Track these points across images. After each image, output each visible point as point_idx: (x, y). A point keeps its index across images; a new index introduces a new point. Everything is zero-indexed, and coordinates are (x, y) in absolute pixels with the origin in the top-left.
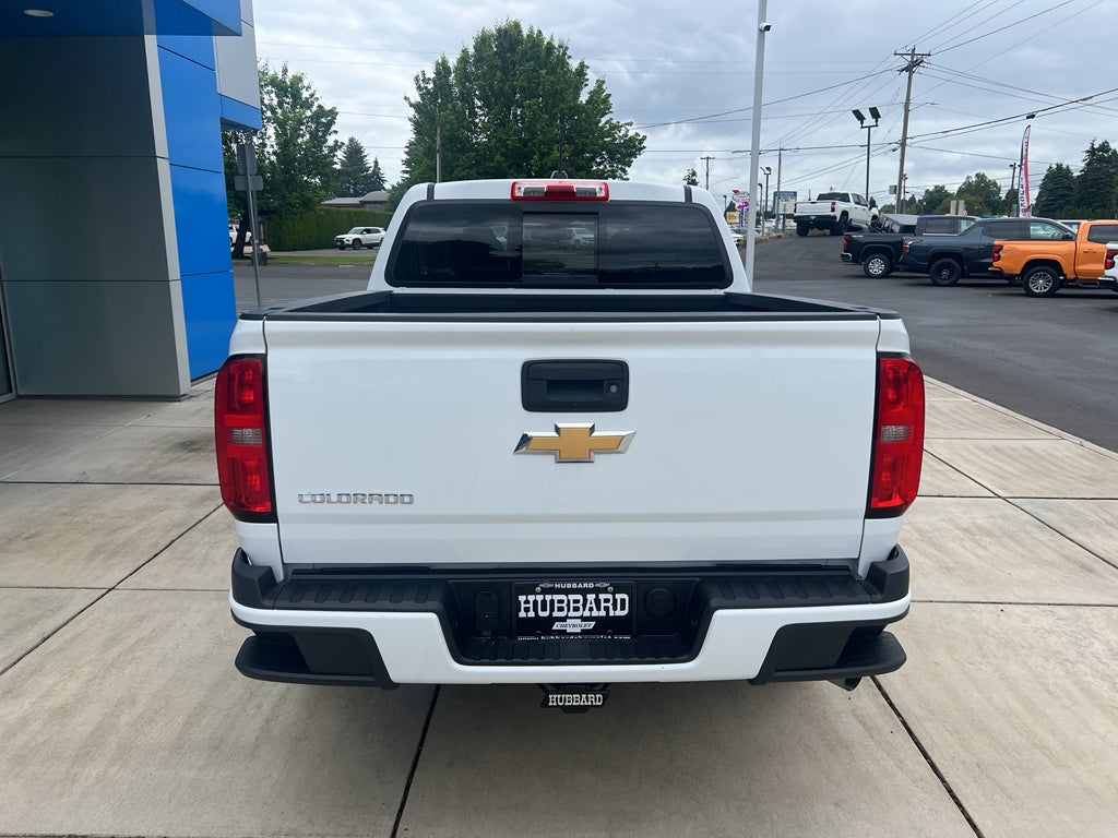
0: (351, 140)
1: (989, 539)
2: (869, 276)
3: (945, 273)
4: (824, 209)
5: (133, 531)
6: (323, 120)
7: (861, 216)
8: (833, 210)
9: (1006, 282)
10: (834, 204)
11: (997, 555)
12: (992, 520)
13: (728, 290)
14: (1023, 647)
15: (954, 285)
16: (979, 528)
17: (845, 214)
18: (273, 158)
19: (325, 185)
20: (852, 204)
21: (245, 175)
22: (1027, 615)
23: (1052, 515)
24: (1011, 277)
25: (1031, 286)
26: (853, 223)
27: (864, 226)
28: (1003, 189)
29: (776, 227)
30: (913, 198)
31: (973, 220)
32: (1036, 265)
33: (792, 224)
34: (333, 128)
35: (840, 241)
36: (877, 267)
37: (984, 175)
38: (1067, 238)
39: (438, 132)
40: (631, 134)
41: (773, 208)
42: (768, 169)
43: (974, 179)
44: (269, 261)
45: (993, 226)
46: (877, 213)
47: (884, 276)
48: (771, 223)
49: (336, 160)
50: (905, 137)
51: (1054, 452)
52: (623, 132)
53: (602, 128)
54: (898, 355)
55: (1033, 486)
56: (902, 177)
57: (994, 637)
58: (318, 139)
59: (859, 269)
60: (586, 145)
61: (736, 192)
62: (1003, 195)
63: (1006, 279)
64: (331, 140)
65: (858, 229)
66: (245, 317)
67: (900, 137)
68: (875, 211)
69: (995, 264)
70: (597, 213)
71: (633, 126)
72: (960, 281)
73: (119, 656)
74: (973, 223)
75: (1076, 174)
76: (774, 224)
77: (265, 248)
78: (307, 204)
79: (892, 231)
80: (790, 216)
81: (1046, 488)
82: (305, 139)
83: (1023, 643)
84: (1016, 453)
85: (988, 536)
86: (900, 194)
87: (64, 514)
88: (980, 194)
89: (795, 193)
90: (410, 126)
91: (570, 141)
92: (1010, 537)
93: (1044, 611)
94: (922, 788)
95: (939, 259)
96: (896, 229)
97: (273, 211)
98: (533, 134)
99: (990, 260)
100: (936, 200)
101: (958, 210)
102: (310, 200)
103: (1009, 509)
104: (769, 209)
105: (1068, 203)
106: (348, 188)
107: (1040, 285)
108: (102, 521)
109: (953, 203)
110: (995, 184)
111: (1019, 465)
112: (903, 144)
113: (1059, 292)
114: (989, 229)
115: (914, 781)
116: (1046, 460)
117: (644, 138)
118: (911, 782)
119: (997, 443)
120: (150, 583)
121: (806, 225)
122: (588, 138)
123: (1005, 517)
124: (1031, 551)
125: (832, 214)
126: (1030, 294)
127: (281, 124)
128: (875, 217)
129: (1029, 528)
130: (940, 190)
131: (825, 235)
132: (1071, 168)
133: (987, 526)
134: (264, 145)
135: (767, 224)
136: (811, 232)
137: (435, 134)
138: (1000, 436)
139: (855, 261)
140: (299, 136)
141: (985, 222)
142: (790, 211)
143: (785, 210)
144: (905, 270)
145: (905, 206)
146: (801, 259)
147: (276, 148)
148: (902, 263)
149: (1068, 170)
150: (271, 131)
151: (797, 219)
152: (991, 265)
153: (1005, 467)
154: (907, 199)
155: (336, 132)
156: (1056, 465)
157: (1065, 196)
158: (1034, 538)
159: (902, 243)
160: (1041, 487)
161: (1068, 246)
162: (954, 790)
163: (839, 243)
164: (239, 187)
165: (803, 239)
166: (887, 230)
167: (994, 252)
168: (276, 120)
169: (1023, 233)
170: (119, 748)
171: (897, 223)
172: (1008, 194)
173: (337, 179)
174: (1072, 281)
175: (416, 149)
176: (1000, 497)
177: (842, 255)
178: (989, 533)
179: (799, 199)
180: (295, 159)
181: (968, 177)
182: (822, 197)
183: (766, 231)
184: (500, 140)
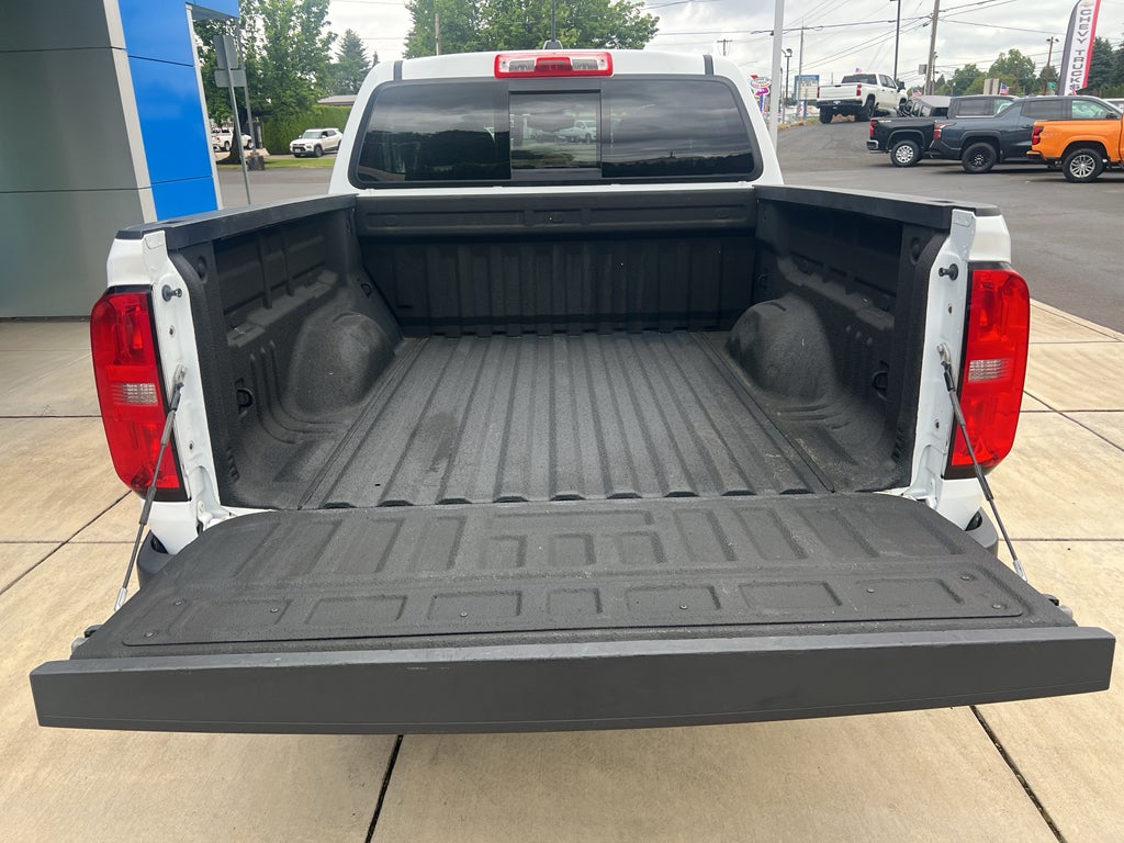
0: (349, 32)
1: (1047, 462)
2: (896, 164)
3: (979, 159)
4: (849, 93)
5: (96, 472)
6: (314, 9)
7: (888, 99)
8: (859, 93)
9: (1045, 167)
10: (860, 86)
11: (1056, 481)
12: (1048, 439)
13: (757, 182)
14: (1097, 594)
15: (989, 171)
16: (1036, 449)
17: (871, 97)
18: (264, 53)
19: (321, 83)
20: (879, 86)
21: (225, 69)
22: (1097, 554)
23: (1115, 430)
24: (1051, 161)
25: (1072, 170)
26: (880, 107)
27: (891, 110)
28: (1038, 66)
29: (797, 114)
30: (942, 79)
31: (1011, 99)
32: (1076, 148)
33: (816, 111)
34: (326, 19)
35: (866, 128)
36: (905, 154)
37: (1017, 52)
38: (1111, 117)
39: (437, 19)
40: (643, 15)
41: (794, 95)
42: (789, 50)
43: (1008, 56)
44: (266, 166)
45: (1033, 105)
46: (906, 96)
47: (913, 164)
48: (793, 110)
49: (330, 53)
50: (937, 10)
51: (1112, 357)
52: (634, 13)
53: (611, 9)
54: (996, 264)
55: (1089, 396)
56: (933, 55)
57: (1062, 582)
58: (310, 30)
59: (886, 157)
60: (595, 29)
61: (754, 77)
62: (1037, 74)
63: (1045, 163)
64: (324, 32)
65: (886, 114)
66: (124, 235)
67: (932, 9)
68: (903, 93)
69: (1033, 147)
70: (599, 91)
71: (645, 6)
72: (995, 167)
73: (65, 626)
74: (1010, 104)
75: (1115, 48)
76: (795, 111)
77: (263, 152)
78: (302, 102)
79: (922, 115)
80: (812, 103)
81: (1107, 399)
82: (296, 32)
83: (1096, 589)
84: (1069, 359)
85: (1046, 457)
86: (929, 73)
87: (23, 453)
88: (1014, 72)
89: (817, 77)
90: (409, 15)
91: (578, 25)
92: (1071, 459)
93: (1117, 549)
94: (992, 782)
95: (973, 143)
96: (927, 112)
97: (269, 112)
98: (538, 18)
99: (1029, 143)
100: (967, 81)
101: (991, 89)
102: (305, 98)
103: (1067, 426)
104: (790, 96)
105: (1105, 80)
106: (348, 85)
107: (1082, 169)
108: (63, 460)
109: (987, 82)
110: (1029, 61)
111: (1073, 373)
112: (935, 18)
113: (1101, 176)
114: (1027, 110)
115: (982, 773)
116: (1103, 366)
117: (657, 19)
118: (978, 775)
119: (1047, 347)
120: (108, 535)
121: (829, 111)
122: (597, 21)
123: (1062, 434)
124: (1096, 476)
125: (858, 98)
126: (1071, 180)
127: (270, 15)
128: (903, 100)
129: (1091, 447)
130: (971, 69)
131: (849, 122)
132: (1111, 41)
133: (1045, 446)
134: (254, 39)
135: (788, 112)
136: (834, 119)
137: (434, 22)
138: (1048, 339)
139: (882, 148)
140: (290, 27)
141: (1024, 101)
142: (812, 96)
143: (806, 95)
144: (936, 157)
145: (936, 87)
146: (823, 148)
147: (266, 42)
148: (932, 149)
149: (1107, 45)
150: (260, 23)
151: (820, 105)
152: (1030, 148)
153: (1059, 375)
154: (936, 80)
155: (329, 23)
156: (1113, 371)
157: (1102, 72)
158: (1098, 458)
159: (933, 127)
160: (1100, 398)
161: (1114, 126)
162: (1030, 783)
163: (865, 128)
164: (220, 83)
165: (827, 126)
166: (916, 113)
167: (1034, 134)
168: (265, 11)
169: (1064, 113)
170: (53, 744)
171: (927, 106)
172: (1043, 71)
173: (333, 74)
174: (1116, 164)
175: (416, 40)
176: (1055, 411)
177: (868, 143)
178: (1046, 455)
179: (821, 83)
180: (287, 54)
181: (1002, 54)
182: (847, 80)
183: (786, 119)
184: (503, 26)
